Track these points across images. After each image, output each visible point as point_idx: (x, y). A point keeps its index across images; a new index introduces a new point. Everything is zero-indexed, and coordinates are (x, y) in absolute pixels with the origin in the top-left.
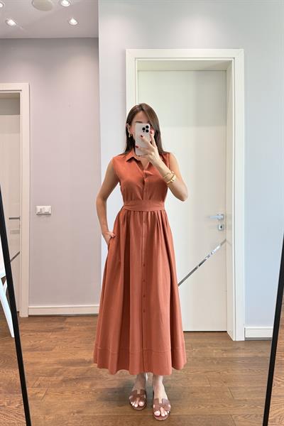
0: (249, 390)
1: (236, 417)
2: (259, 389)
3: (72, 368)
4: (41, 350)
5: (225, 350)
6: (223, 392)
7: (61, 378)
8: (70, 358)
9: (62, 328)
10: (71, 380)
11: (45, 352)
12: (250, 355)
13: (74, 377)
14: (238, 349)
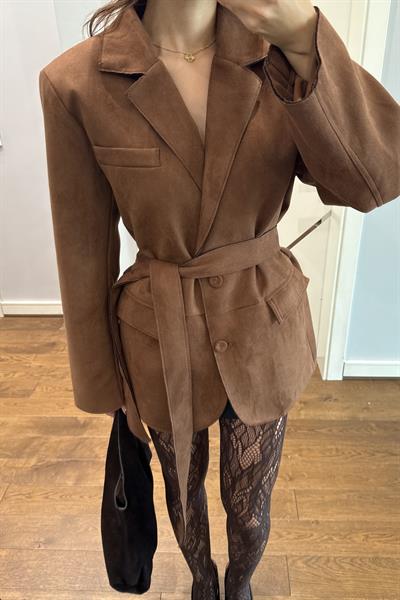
0: (327, 498)
1: (294, 561)
2: (344, 496)
3: (54, 439)
4: (14, 395)
5: (305, 403)
6: (285, 502)
7: (33, 461)
8: (55, 415)
9: (54, 344)
10: (49, 466)
11: (19, 400)
12: (344, 415)
13: (54, 460)
14: (326, 399)
